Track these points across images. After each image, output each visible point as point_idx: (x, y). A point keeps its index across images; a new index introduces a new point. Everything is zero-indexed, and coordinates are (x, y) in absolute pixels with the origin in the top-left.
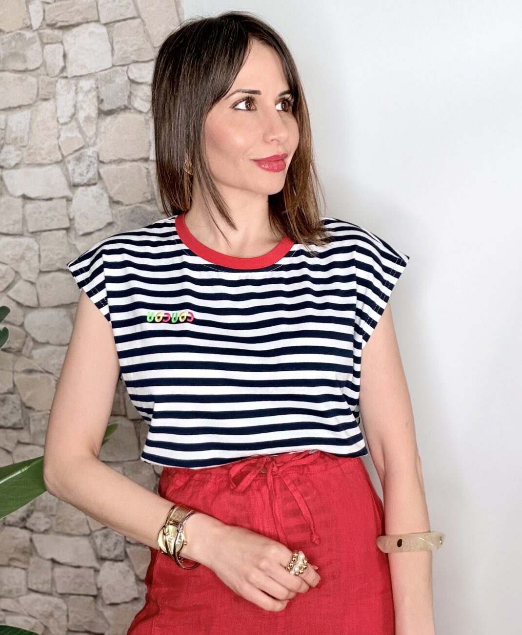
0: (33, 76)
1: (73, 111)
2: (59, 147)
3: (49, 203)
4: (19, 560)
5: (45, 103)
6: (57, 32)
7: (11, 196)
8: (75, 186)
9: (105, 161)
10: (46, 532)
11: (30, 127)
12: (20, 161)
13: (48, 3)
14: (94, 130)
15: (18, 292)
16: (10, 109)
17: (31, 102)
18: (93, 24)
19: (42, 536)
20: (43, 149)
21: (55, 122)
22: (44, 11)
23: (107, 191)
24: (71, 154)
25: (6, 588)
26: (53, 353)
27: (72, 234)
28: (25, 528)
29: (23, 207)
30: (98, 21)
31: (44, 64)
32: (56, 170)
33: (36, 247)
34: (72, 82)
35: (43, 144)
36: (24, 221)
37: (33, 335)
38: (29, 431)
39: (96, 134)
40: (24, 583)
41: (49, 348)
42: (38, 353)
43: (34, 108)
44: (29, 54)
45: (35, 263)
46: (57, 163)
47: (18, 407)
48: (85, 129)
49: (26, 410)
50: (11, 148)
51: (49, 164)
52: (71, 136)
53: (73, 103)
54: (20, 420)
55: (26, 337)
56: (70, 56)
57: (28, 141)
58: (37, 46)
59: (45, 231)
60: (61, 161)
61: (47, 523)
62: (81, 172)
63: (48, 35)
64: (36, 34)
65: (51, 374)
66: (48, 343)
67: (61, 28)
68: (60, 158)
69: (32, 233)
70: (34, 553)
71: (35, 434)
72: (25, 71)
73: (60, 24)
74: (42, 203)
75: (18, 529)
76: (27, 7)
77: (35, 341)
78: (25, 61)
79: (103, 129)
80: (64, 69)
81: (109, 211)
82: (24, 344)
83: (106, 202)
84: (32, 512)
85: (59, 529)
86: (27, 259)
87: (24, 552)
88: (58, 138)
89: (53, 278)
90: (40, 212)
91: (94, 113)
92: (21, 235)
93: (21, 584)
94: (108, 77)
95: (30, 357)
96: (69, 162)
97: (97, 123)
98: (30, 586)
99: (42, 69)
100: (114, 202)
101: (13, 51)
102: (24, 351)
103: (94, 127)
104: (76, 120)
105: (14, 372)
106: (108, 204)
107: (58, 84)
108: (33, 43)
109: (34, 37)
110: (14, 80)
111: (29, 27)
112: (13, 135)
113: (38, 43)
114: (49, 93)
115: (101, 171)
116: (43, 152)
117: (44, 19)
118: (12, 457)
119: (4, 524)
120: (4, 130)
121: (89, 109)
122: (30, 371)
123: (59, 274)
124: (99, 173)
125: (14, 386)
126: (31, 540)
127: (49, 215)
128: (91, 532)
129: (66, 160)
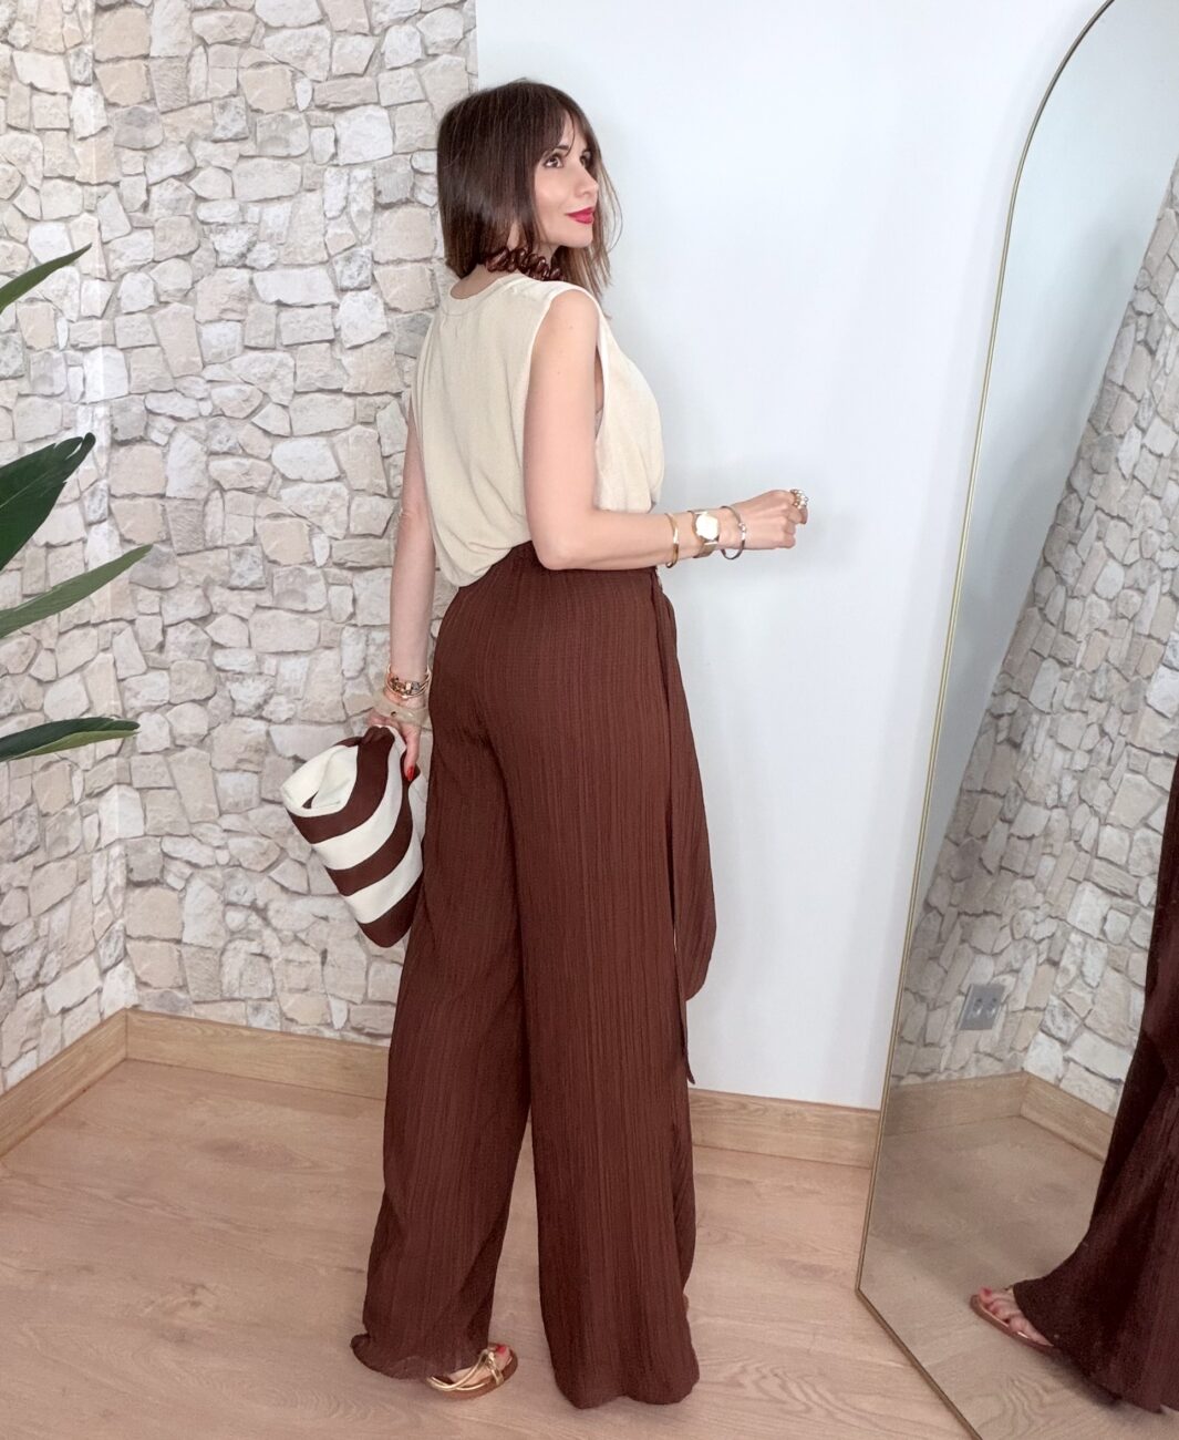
0: (298, 164)
1: (344, 204)
2: (326, 244)
3: (311, 310)
4: (251, 762)
5: (309, 195)
6: (327, 114)
7: (263, 302)
8: (343, 290)
9: (381, 261)
10: (288, 721)
11: (290, 222)
12: (276, 261)
13: (319, 82)
14: (369, 226)
15: (267, 416)
16: (266, 200)
17: (292, 193)
18: (371, 106)
19: (283, 727)
20: (304, 247)
21: (322, 217)
22: (313, 90)
23: (381, 297)
24: (340, 253)
25: (231, 800)
26: (307, 492)
27: (337, 347)
28: (261, 718)
29: (277, 315)
30: (378, 103)
31: (311, 150)
32: (321, 272)
33: (292, 363)
34: (343, 171)
35: (305, 241)
36: (278, 332)
37: (282, 471)
38: (273, 592)
39: (371, 231)
40: (256, 791)
41: (303, 487)
42: (286, 493)
43: (295, 200)
44: (293, 138)
45: (289, 382)
46: (322, 263)
47: (259, 562)
48: (357, 225)
49: (269, 564)
50: (266, 246)
51: (312, 265)
52: (340, 232)
53: (344, 195)
54: (261, 578)
55: (274, 473)
56: (343, 141)
57: (288, 236)
58: (303, 129)
59: (303, 344)
60: (327, 261)
61: (291, 709)
62: (350, 275)
63: (317, 117)
64: (302, 115)
65: (304, 518)
66: (301, 480)
67: (333, 110)
68: (326, 258)
69: (287, 346)
70: (271, 750)
71: (278, 595)
72: (288, 157)
73: (332, 105)
74: (300, 311)
75: (250, 720)
76: (293, 84)
77: (283, 476)
78: (287, 144)
79: (379, 225)
80: (335, 155)
81: (384, 320)
82: (270, 482)
83: (380, 308)
84: (271, 696)
85: (306, 716)
86: (279, 377)
87: (257, 751)
88: (324, 235)
89: (311, 400)
90: (299, 322)
91: (369, 206)
92: (273, 349)
93: (251, 793)
94: (388, 167)
95: (278, 498)
96: (337, 262)
97: (372, 219)
98: (264, 796)
99: (309, 155)
100: (389, 309)
101: (273, 134)
102: (270, 491)
103: (369, 222)
104: (348, 214)
105: (255, 517)
106: (382, 310)
107: (327, 173)
108: (298, 126)
109: (300, 120)
110: (274, 167)
111: (295, 108)
112: (269, 231)
113: (305, 125)
114: (316, 183)
115: (375, 273)
116: (305, 251)
117: (313, 99)
118: (247, 625)
119: (233, 715)
120: (258, 224)
121: (364, 202)
122: (277, 516)
123: (318, 395)
124: (373, 275)
125: (255, 534)
126: (268, 734)
127: (310, 324)
128: (348, 717)
129: (334, 260)
